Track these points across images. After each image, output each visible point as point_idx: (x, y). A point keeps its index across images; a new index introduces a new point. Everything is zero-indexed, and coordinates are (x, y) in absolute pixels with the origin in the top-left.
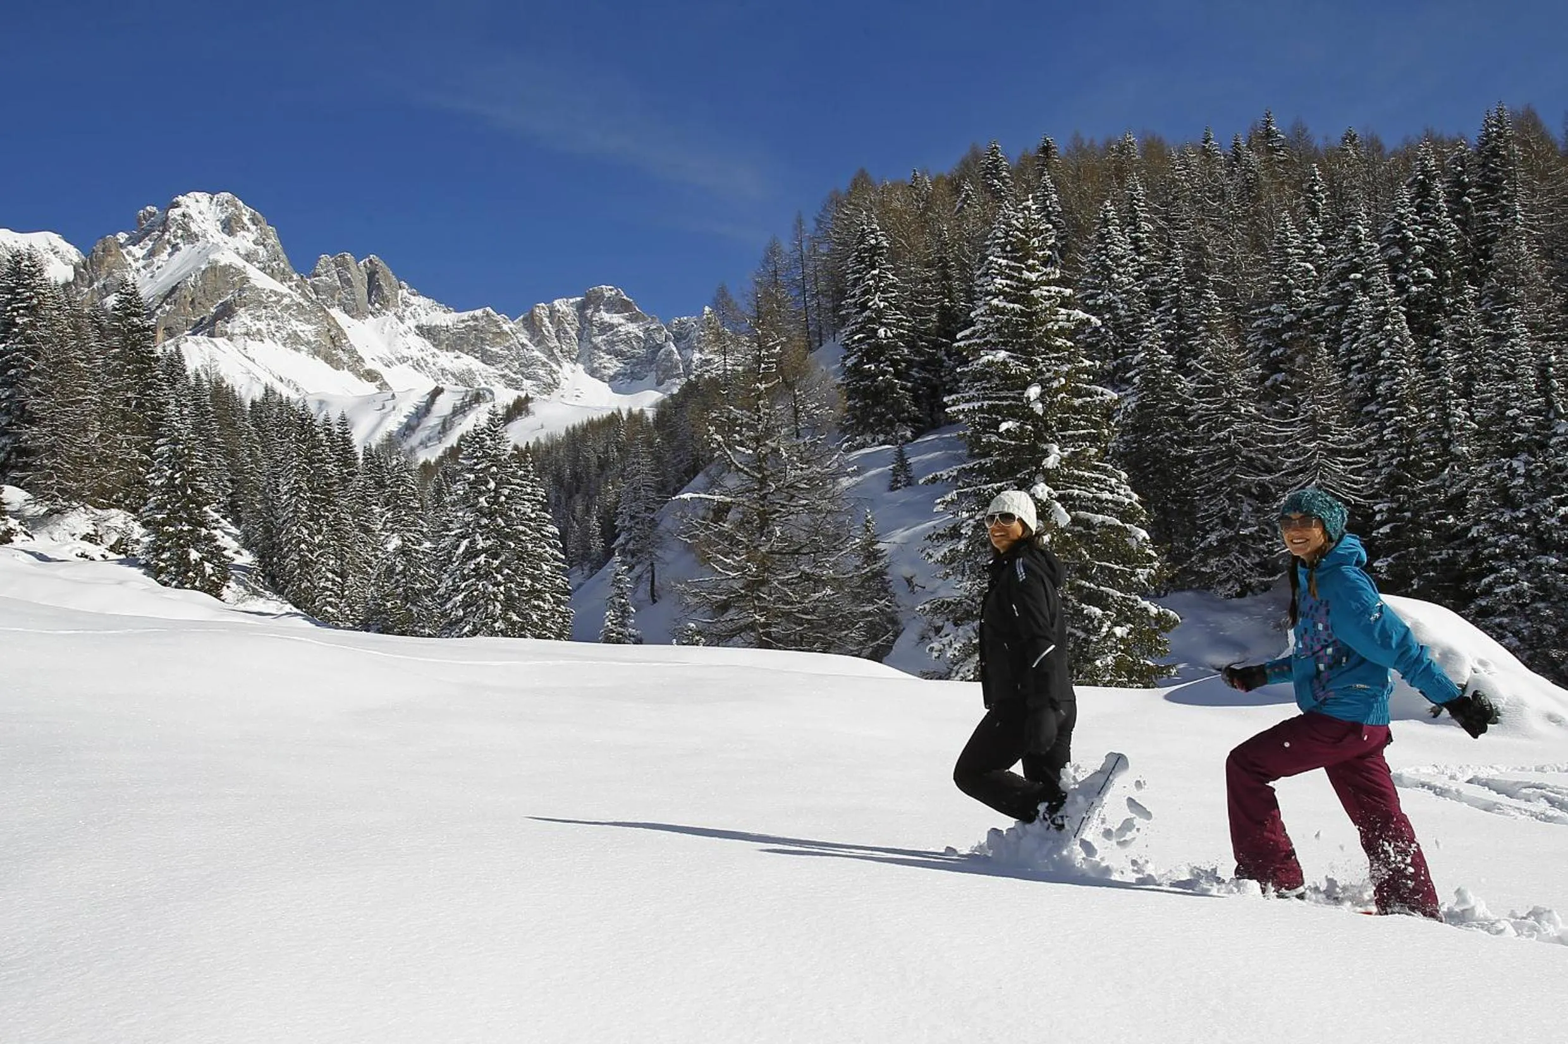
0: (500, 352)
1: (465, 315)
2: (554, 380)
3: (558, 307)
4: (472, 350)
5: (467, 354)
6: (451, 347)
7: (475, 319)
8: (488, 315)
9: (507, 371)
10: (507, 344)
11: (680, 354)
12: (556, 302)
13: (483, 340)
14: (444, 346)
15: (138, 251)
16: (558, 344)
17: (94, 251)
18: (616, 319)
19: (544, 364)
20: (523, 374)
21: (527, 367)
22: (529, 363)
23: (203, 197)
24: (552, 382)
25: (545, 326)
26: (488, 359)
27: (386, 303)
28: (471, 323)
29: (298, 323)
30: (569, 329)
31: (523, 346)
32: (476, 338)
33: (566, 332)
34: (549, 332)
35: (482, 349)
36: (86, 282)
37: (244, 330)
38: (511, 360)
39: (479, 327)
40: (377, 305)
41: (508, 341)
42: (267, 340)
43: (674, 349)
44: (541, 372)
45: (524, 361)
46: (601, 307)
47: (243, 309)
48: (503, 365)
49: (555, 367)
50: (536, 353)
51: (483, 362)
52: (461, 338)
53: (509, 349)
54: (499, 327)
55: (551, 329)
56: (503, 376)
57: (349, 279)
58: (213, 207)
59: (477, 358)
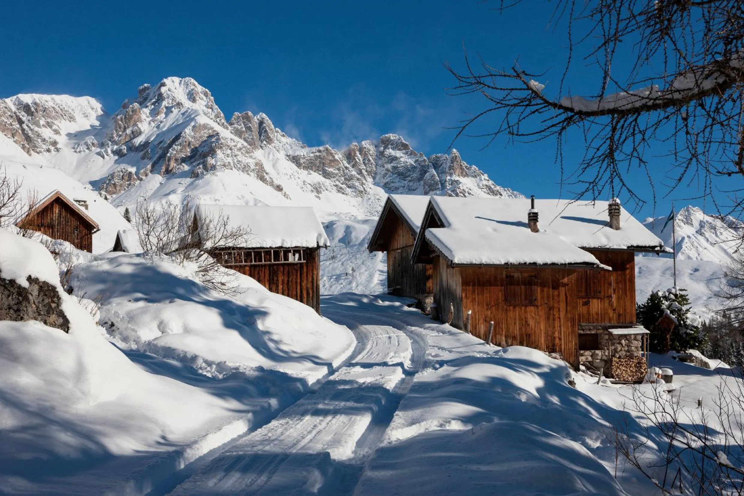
0: (334, 171)
1: (314, 149)
2: (364, 189)
3: (365, 146)
4: (317, 170)
5: (315, 172)
6: (306, 168)
7: (320, 151)
8: (327, 149)
9: (337, 183)
10: (337, 167)
11: (438, 176)
12: (363, 143)
13: (324, 164)
14: (302, 167)
15: (147, 111)
16: (364, 167)
17: (127, 112)
18: (398, 154)
19: (358, 179)
20: (346, 184)
21: (349, 180)
22: (351, 178)
23: (177, 79)
24: (363, 190)
25: (357, 156)
26: (327, 175)
27: (269, 140)
28: (318, 154)
29: (246, 158)
30: (371, 159)
31: (346, 168)
32: (320, 162)
33: (369, 160)
34: (359, 160)
35: (323, 169)
36: (122, 129)
37: (222, 163)
38: (340, 176)
39: (322, 157)
40: (265, 142)
41: (337, 165)
42: (234, 169)
43: (435, 173)
44: (357, 184)
45: (347, 177)
46: (389, 146)
47: (220, 150)
48: (335, 179)
49: (364, 181)
50: (354, 173)
51: (324, 177)
52: (312, 163)
53: (339, 169)
54: (334, 157)
55: (360, 158)
56: (336, 186)
57: (250, 127)
58: (182, 86)
59: (320, 174)
